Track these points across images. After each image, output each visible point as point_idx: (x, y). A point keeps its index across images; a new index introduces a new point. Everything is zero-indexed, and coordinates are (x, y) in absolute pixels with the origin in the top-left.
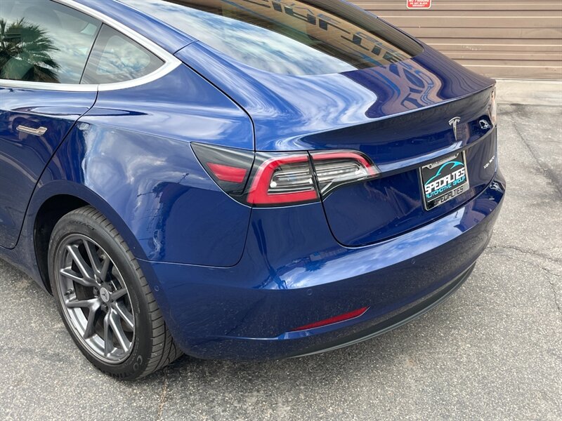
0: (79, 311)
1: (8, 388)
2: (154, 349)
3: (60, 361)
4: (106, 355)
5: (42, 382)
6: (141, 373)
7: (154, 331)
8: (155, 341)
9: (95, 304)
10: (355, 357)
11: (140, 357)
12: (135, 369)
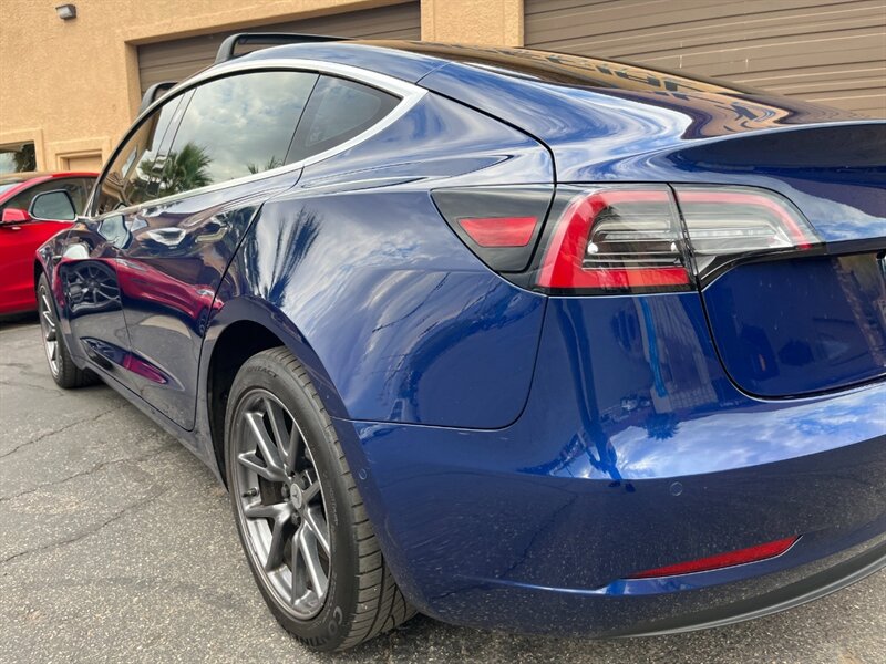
0: (263, 524)
1: (135, 649)
2: (362, 596)
3: (229, 607)
4: (293, 601)
5: (189, 643)
6: (342, 641)
7: (362, 561)
8: (364, 580)
9: (283, 513)
10: (738, 642)
11: (338, 609)
12: (331, 633)
